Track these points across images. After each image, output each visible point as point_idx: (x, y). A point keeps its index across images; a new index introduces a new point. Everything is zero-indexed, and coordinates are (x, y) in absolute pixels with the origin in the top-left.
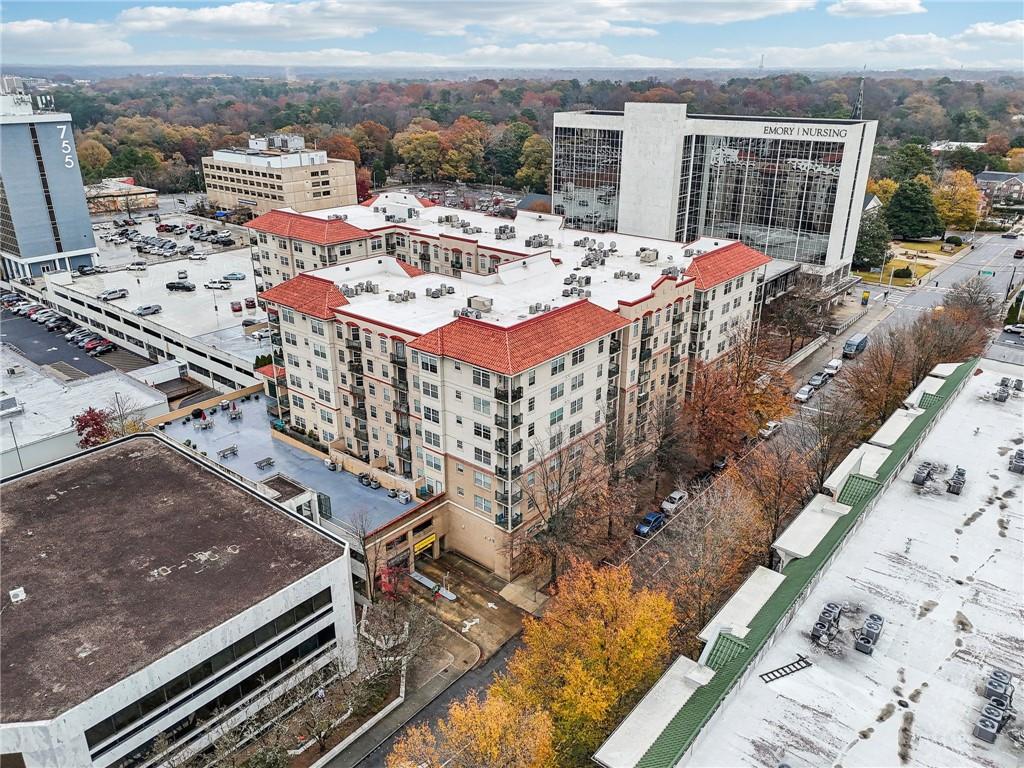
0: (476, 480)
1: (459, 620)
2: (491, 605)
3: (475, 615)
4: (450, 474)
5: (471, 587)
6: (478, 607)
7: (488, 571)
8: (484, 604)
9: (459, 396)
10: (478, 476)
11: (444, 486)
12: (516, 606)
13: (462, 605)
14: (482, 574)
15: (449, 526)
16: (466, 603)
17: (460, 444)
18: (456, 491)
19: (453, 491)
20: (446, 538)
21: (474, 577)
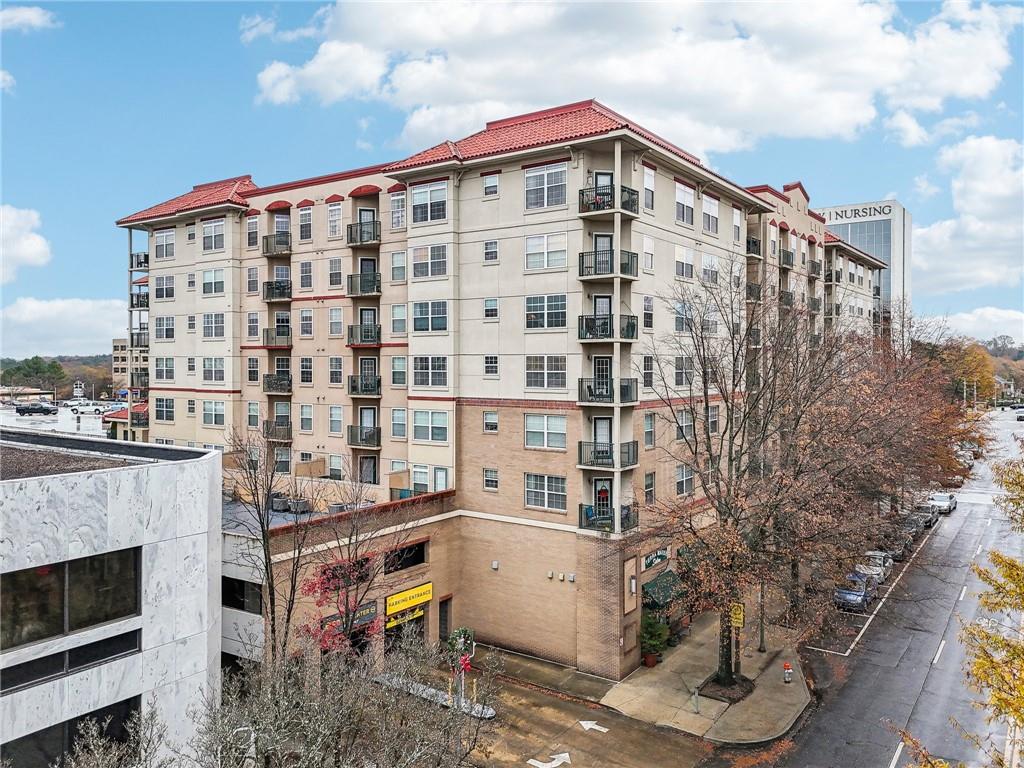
0: (532, 435)
1: (513, 758)
2: (587, 725)
3: (553, 747)
4: (467, 444)
5: (526, 695)
6: (558, 730)
7: (558, 664)
8: (570, 723)
9: (491, 255)
10: (534, 424)
11: (452, 473)
12: (652, 725)
13: (513, 727)
14: (547, 671)
15: (459, 572)
16: (521, 723)
17: (491, 364)
18: (480, 480)
19: (473, 482)
20: (454, 603)
21: (528, 677)
